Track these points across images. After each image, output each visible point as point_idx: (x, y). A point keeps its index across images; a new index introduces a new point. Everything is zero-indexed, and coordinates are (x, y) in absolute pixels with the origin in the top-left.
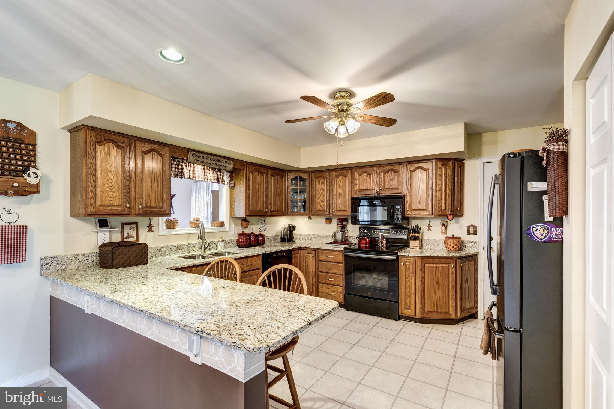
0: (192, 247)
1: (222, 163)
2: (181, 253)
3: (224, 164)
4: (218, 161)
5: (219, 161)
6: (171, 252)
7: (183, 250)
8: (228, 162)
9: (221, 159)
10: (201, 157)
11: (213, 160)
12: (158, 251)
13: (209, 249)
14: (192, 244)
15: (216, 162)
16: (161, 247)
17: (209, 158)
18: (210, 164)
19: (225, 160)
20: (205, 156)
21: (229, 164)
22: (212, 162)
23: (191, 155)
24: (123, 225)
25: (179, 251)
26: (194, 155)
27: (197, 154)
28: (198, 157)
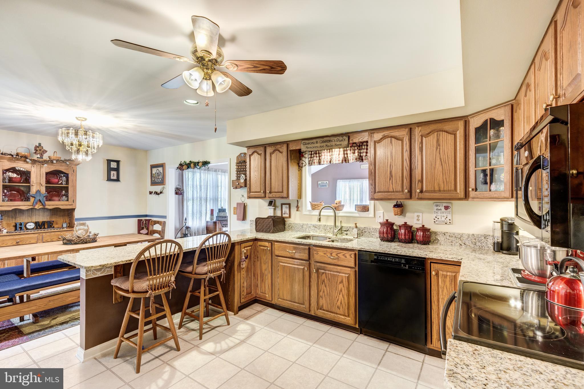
0: (328, 228)
1: (334, 143)
2: (318, 232)
3: (336, 143)
4: (328, 141)
5: (330, 141)
6: (310, 230)
7: (320, 230)
8: (341, 138)
9: (332, 138)
10: (311, 143)
11: (323, 142)
12: (301, 227)
13: (347, 234)
14: (328, 225)
15: (326, 143)
16: (303, 224)
17: (319, 142)
18: (320, 147)
19: (336, 139)
20: (314, 141)
21: (342, 141)
22: (322, 144)
23: (302, 144)
24: (282, 204)
25: (317, 230)
26: (304, 143)
27: (307, 142)
28: (308, 144)
